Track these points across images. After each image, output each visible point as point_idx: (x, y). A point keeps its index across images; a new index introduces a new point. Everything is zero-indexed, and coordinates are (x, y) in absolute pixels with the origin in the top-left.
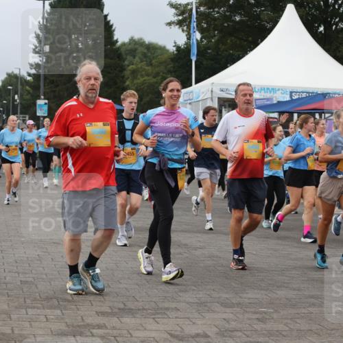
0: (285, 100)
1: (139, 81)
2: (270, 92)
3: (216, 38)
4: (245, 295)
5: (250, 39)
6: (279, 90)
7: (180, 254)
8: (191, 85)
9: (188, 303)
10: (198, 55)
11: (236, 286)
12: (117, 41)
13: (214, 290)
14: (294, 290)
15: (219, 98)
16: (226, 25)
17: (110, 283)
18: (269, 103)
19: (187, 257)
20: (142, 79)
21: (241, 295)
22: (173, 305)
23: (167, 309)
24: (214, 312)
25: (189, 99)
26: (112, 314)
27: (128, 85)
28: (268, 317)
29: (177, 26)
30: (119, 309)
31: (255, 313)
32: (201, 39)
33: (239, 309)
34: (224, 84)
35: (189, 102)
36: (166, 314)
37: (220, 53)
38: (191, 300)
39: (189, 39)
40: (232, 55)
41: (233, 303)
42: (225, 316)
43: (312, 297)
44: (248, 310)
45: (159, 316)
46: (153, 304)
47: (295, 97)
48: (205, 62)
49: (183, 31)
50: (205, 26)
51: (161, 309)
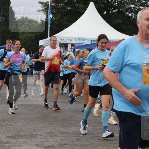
0: (89, 44)
1: (25, 36)
2: (82, 41)
3: (59, 17)
4: (70, 129)
5: (74, 17)
6: (86, 39)
7: (42, 111)
8: (48, 37)
9: (45, 132)
10: (51, 24)
11: (67, 125)
12: (16, 19)
13: (57, 127)
14: (92, 126)
15: (60, 43)
16: (63, 11)
17: (12, 124)
18: (81, 45)
19: (45, 112)
20: (26, 35)
21: (68, 129)
22: (39, 133)
23: (37, 135)
24: (57, 136)
25: (47, 44)
26: (13, 137)
27: (20, 38)
28: (80, 138)
29: (42, 12)
30: (16, 135)
31: (75, 136)
32: (53, 17)
33: (67, 135)
34: (62, 37)
35: (47, 45)
36: (36, 137)
37: (61, 23)
38: (47, 131)
39: (47, 17)
40: (66, 24)
41: (65, 132)
42: (61, 138)
43: (100, 129)
44: (72, 135)
45: (33, 138)
46: (30, 133)
47: (93, 42)
48: (54, 27)
49: (45, 14)
50: (54, 11)
51: (34, 135)
